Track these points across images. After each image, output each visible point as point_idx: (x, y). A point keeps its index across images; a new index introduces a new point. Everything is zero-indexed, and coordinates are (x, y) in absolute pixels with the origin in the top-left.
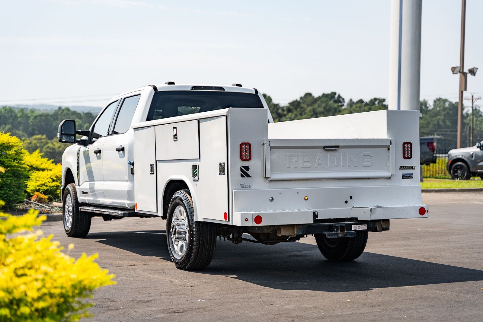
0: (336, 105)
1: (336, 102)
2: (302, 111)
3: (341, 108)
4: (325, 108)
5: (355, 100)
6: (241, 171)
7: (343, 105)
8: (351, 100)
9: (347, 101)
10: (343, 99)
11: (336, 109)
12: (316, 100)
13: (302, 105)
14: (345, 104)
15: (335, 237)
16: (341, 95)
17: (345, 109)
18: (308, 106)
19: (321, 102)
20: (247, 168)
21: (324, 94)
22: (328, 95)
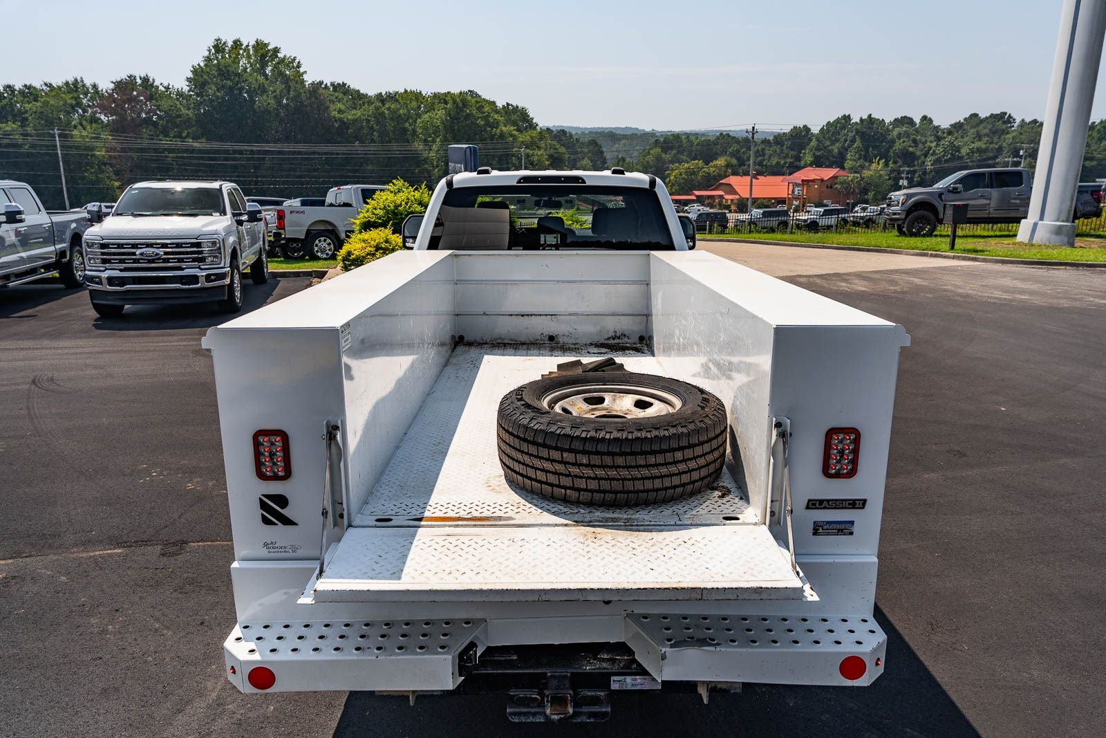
0: (1004, 127)
1: (1005, 123)
2: (965, 133)
3: (1009, 130)
4: (990, 130)
5: (1028, 120)
6: (261, 508)
7: (1013, 126)
8: (1023, 120)
9: (1018, 121)
10: (1014, 120)
11: (1004, 130)
12: (982, 121)
13: (965, 127)
14: (1016, 125)
15: (538, 720)
16: (1012, 115)
17: (1014, 130)
18: (972, 128)
19: (988, 123)
20: (282, 501)
21: (992, 114)
22: (997, 115)
